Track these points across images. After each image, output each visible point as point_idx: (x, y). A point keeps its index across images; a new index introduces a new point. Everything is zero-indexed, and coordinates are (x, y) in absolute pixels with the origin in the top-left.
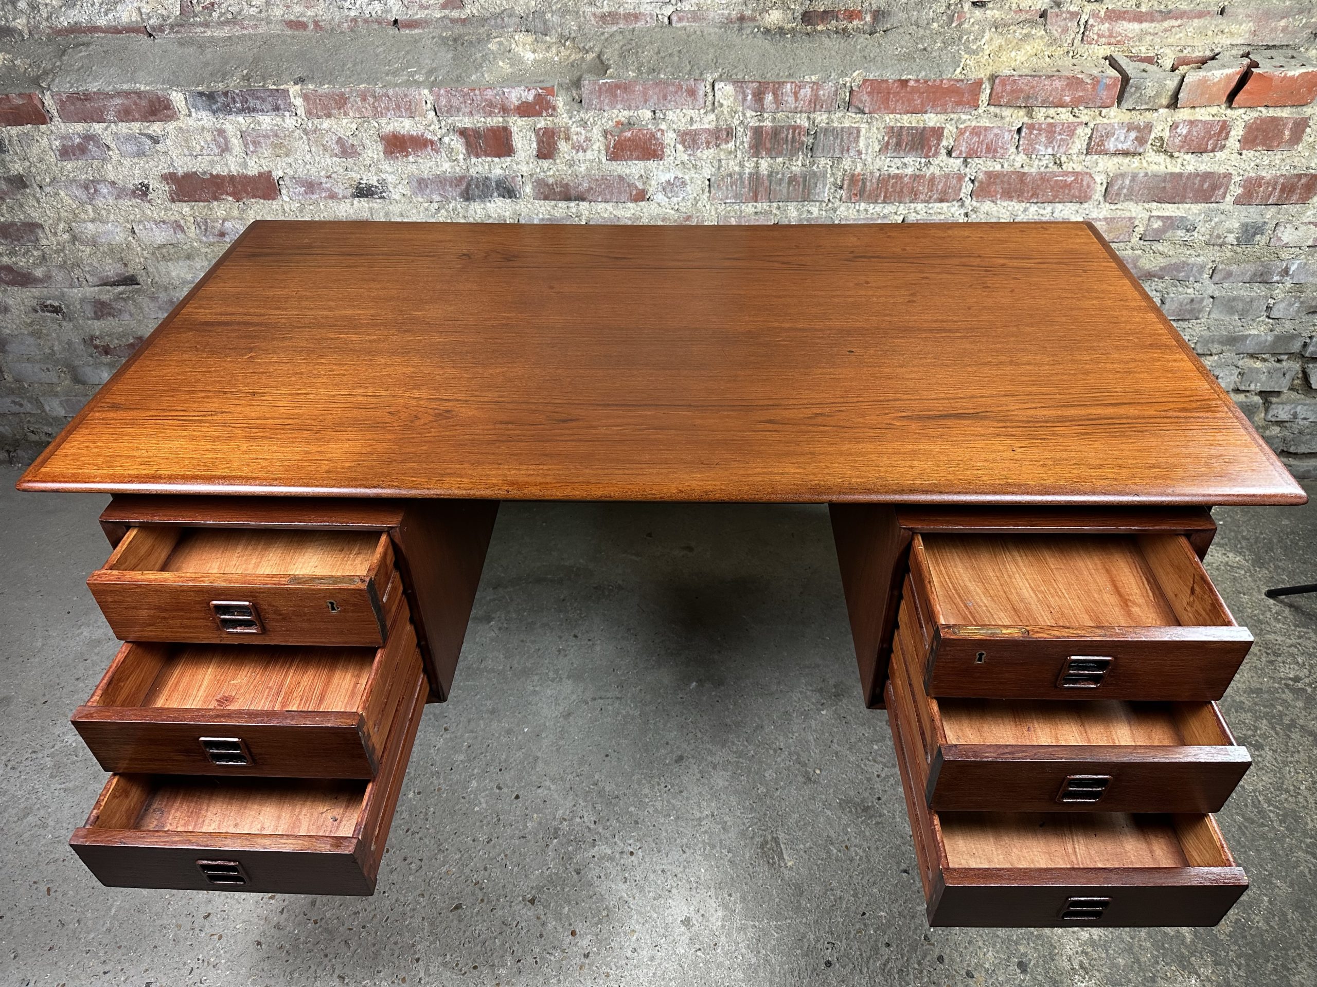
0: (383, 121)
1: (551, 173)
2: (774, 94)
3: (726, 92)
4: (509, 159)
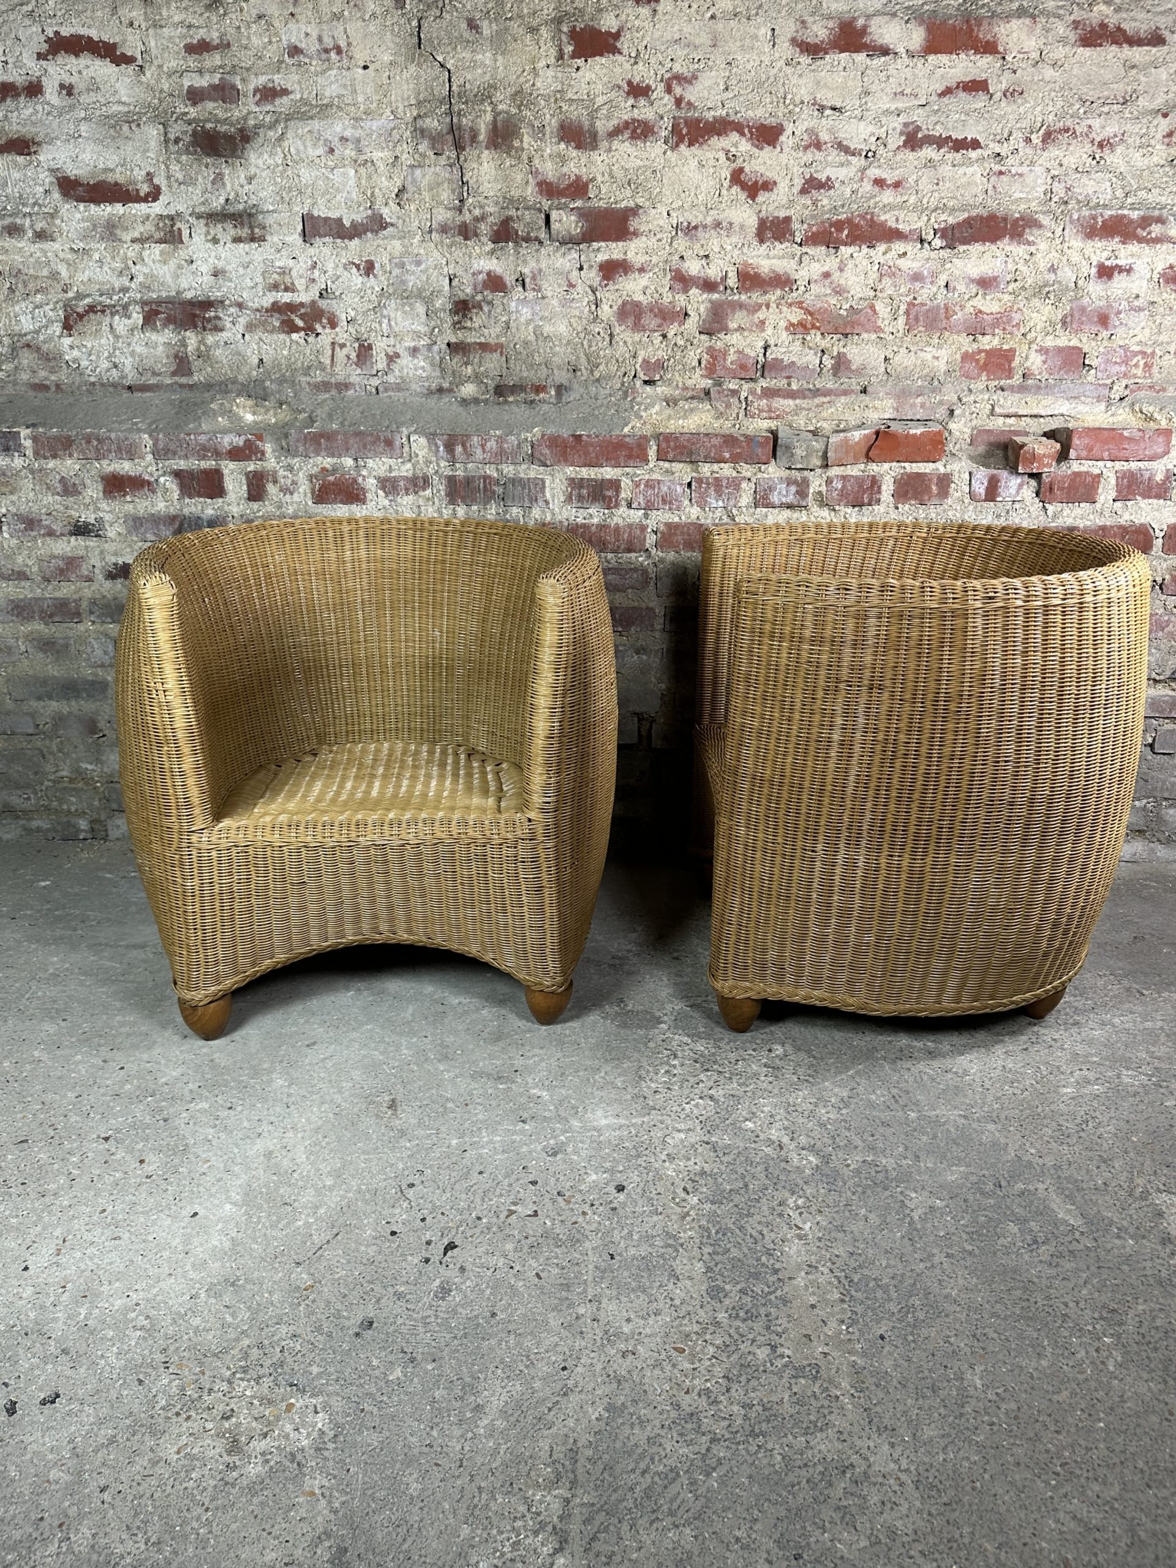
0: (105, 463)
1: (261, 513)
2: (464, 445)
3: (420, 444)
4: (220, 500)
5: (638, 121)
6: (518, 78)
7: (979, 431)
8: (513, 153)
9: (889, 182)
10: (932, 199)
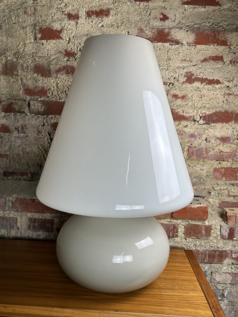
5: (69, 66)
6: (17, 47)
7: (223, 202)
8: (14, 76)
9: (179, 96)
10: (199, 104)
